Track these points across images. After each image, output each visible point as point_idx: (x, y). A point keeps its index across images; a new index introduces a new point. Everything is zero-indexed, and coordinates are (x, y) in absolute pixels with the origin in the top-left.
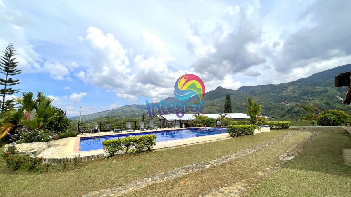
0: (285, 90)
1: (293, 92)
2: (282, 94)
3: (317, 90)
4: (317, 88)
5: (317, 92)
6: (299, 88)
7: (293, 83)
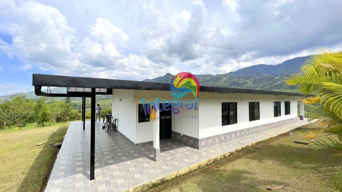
0: (220, 80)
1: (225, 83)
2: (217, 83)
3: (241, 82)
4: (241, 80)
5: (240, 83)
6: (229, 79)
7: (225, 75)
